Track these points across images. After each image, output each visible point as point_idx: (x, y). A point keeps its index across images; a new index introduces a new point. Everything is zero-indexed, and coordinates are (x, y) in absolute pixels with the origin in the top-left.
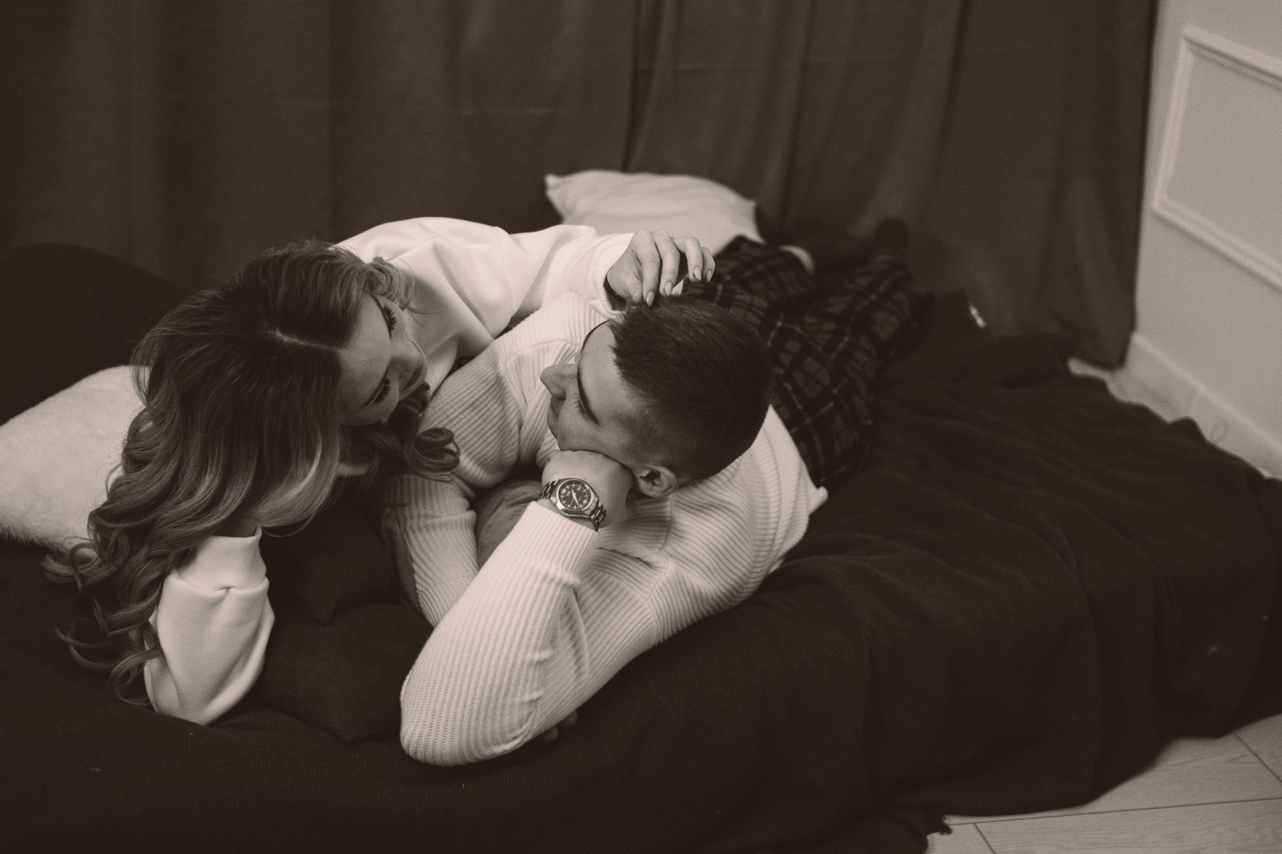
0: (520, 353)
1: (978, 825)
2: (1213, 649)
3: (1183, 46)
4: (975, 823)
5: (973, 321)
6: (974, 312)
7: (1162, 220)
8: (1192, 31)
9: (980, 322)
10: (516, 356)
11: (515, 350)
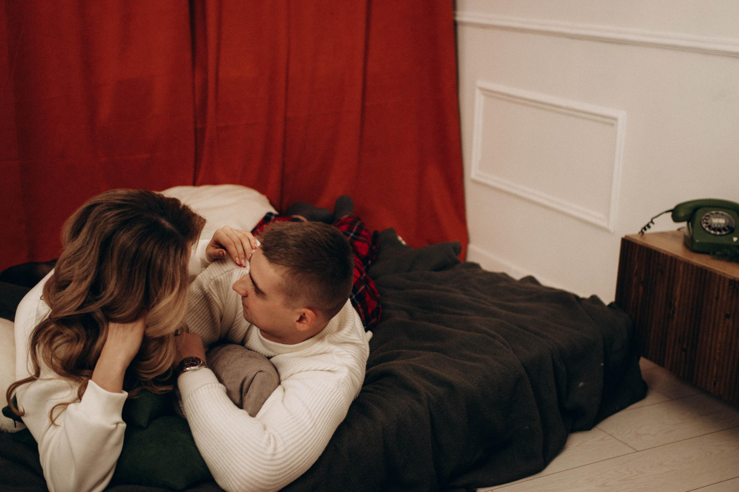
0: (216, 279)
1: (493, 491)
2: (581, 384)
3: (478, 92)
4: (491, 490)
5: (400, 242)
6: (400, 238)
7: (476, 182)
8: (481, 83)
9: (404, 243)
10: (213, 281)
11: (212, 278)
